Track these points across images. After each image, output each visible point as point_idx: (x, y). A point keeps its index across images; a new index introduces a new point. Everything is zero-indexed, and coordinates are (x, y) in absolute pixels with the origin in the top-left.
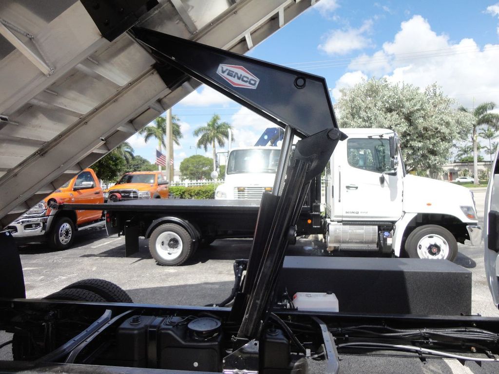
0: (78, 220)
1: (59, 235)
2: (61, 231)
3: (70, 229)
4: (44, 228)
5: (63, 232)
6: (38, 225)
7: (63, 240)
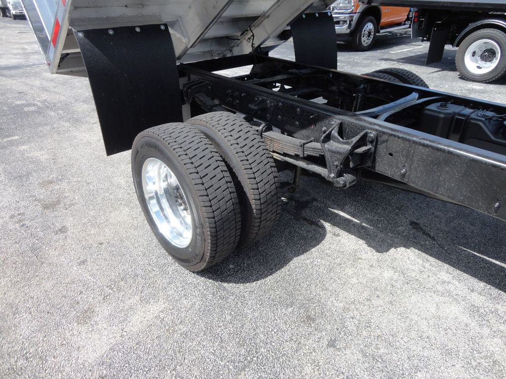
0: (382, 21)
1: (362, 36)
2: (365, 31)
3: (373, 31)
4: (350, 25)
5: (366, 32)
6: (345, 22)
7: (366, 41)
